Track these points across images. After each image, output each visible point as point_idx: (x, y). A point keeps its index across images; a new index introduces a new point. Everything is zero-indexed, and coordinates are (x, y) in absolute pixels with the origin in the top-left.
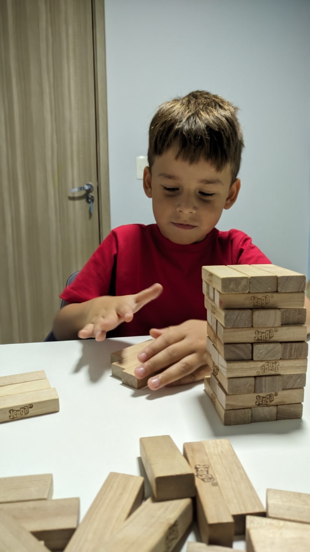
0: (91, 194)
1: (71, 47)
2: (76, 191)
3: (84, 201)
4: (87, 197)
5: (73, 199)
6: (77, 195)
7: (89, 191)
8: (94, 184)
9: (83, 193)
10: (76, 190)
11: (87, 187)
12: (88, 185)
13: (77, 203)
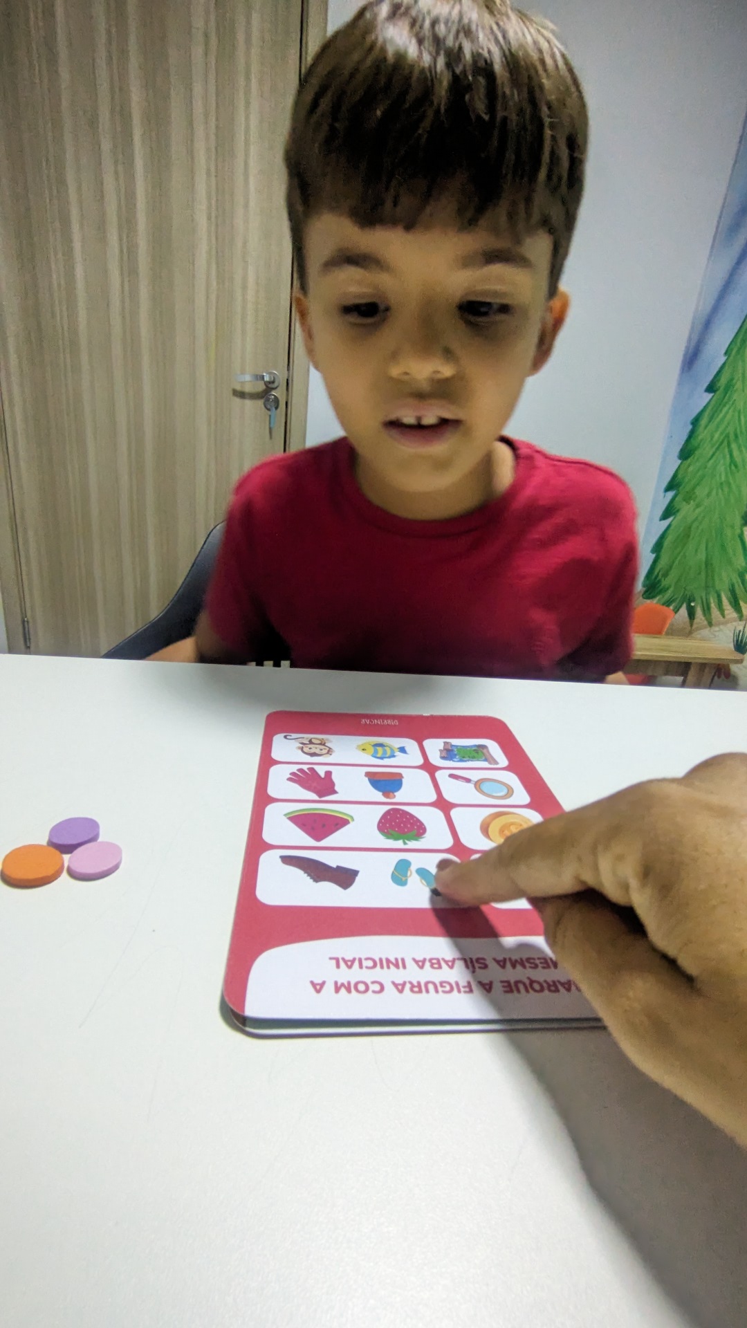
0: (273, 393)
1: (255, 68)
2: (247, 382)
3: (260, 403)
4: (266, 395)
5: (241, 395)
6: (248, 389)
7: (269, 387)
8: (281, 375)
9: (261, 387)
10: (248, 378)
11: (267, 379)
12: (270, 373)
13: (248, 403)
